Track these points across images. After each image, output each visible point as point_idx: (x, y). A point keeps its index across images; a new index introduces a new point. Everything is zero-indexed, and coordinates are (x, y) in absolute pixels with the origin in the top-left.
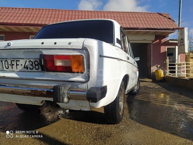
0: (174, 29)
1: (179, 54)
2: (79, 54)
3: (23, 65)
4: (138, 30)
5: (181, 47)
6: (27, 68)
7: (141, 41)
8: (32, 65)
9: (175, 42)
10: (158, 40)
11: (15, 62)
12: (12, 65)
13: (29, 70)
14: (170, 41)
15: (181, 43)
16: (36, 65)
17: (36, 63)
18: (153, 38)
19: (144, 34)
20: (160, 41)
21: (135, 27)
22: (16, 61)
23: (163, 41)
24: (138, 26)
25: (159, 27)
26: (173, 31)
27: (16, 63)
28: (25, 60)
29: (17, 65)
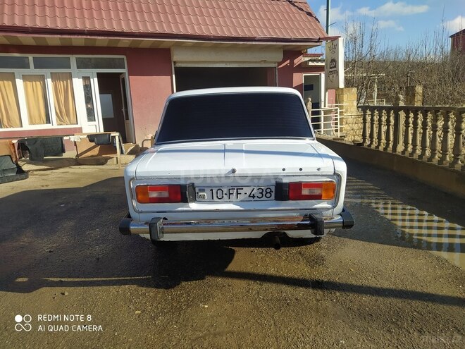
0: (319, 40)
1: (326, 90)
2: (329, 180)
3: (248, 194)
4: (254, 43)
5: (331, 76)
6: (254, 197)
7: (256, 62)
8: (261, 193)
9: (320, 64)
10: (288, 61)
11: (235, 191)
12: (230, 194)
13: (256, 199)
14: (311, 64)
15: (331, 68)
16: (267, 193)
17: (268, 191)
18: (280, 56)
19: (263, 48)
20: (292, 63)
21: (248, 35)
22: (237, 189)
23: (297, 61)
24: (255, 35)
25: (293, 37)
26: (318, 44)
27: (237, 191)
28: (252, 188)
29: (237, 194)
